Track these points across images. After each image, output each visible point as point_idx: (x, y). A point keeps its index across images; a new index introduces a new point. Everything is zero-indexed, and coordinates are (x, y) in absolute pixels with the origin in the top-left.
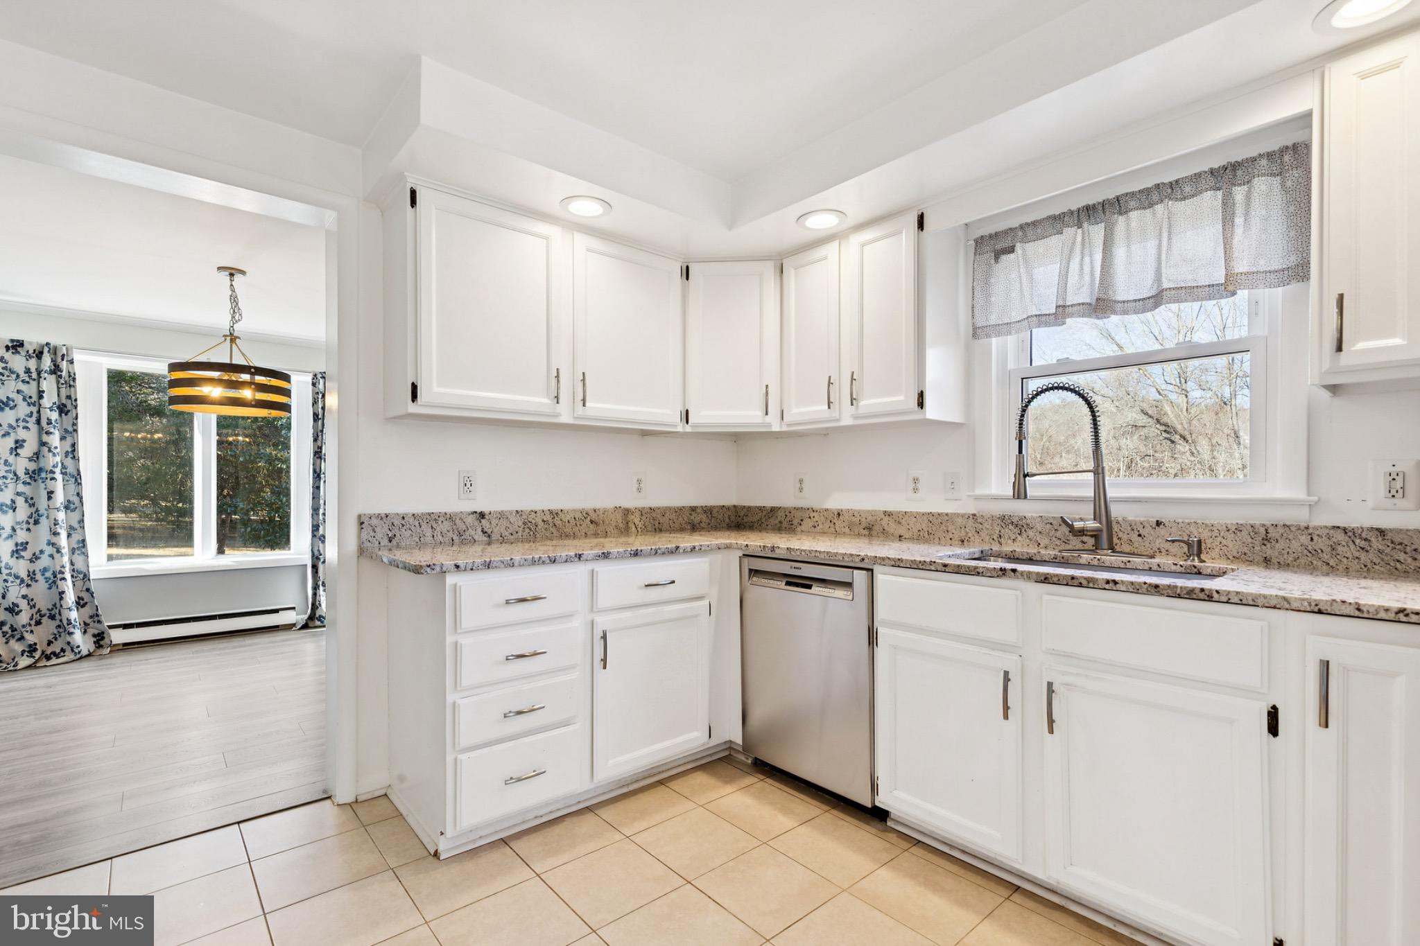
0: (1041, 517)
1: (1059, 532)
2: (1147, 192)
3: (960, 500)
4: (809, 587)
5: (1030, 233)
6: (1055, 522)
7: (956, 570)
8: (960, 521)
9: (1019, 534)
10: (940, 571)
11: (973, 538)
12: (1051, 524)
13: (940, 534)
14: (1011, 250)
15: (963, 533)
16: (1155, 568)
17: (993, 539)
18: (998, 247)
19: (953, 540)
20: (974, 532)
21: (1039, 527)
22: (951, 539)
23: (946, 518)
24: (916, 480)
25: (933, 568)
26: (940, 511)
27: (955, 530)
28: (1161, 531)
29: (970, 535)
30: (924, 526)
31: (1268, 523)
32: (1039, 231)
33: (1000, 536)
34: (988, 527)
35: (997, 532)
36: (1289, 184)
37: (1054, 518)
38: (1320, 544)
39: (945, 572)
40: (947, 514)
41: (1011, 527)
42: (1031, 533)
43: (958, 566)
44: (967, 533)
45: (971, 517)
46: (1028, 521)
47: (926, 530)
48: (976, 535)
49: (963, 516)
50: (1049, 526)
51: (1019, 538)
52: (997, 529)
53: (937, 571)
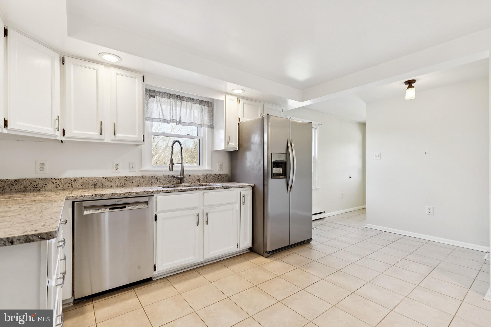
0: (163, 176)
1: (168, 180)
2: (188, 98)
3: (135, 172)
4: (125, 207)
5: (161, 94)
6: (167, 177)
7: (184, 191)
8: (137, 179)
9: (157, 181)
10: (180, 192)
11: (142, 184)
12: (166, 178)
13: (130, 184)
14: (154, 97)
15: (138, 183)
16: (195, 185)
17: (149, 184)
18: (150, 94)
19: (135, 185)
20: (142, 182)
21: (163, 179)
22: (134, 185)
23: (132, 178)
24: (117, 165)
25: (178, 191)
26: (129, 176)
27: (136, 182)
28: (190, 177)
29: (141, 183)
30: (122, 181)
31: (207, 174)
32: (163, 95)
33: (151, 182)
34: (147, 180)
35: (150, 181)
36: (209, 109)
37: (167, 176)
38: (213, 178)
39: (181, 192)
40: (132, 177)
41: (155, 179)
42: (160, 181)
43: (185, 189)
44: (140, 182)
45: (141, 177)
46: (160, 177)
47: (124, 183)
48: (143, 183)
49: (138, 177)
50: (165, 178)
51: (157, 182)
52: (150, 180)
53: (179, 192)
